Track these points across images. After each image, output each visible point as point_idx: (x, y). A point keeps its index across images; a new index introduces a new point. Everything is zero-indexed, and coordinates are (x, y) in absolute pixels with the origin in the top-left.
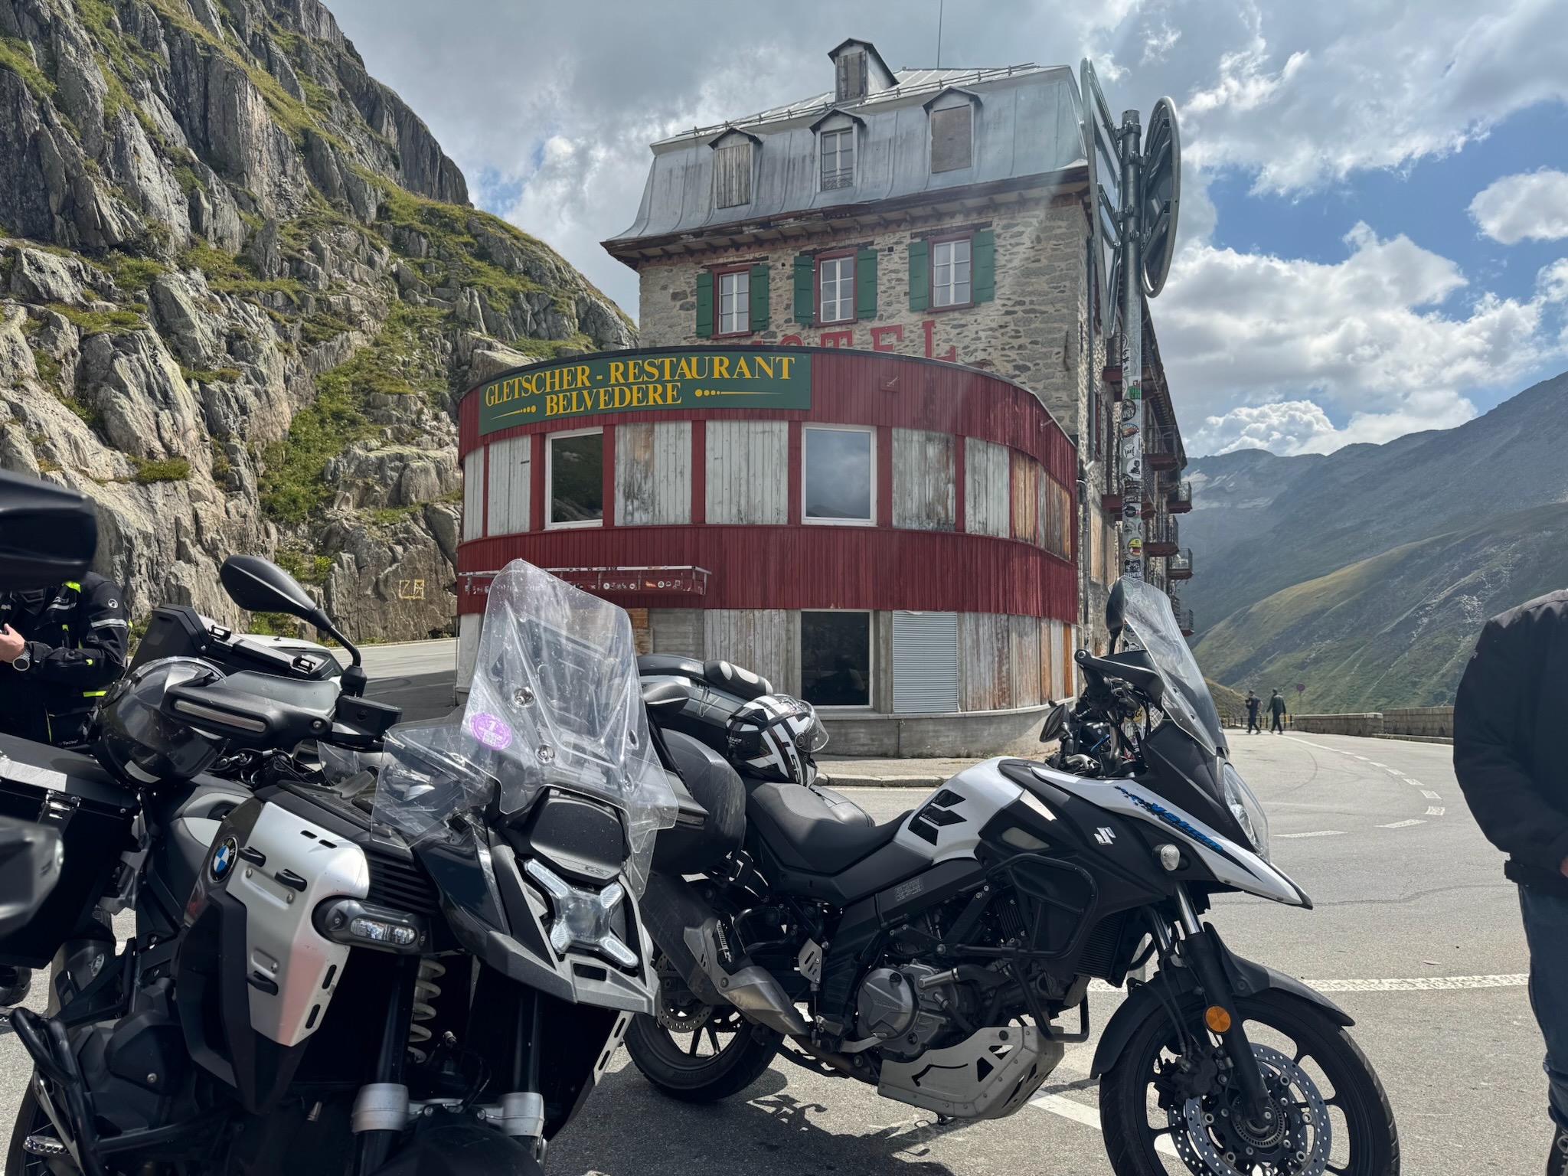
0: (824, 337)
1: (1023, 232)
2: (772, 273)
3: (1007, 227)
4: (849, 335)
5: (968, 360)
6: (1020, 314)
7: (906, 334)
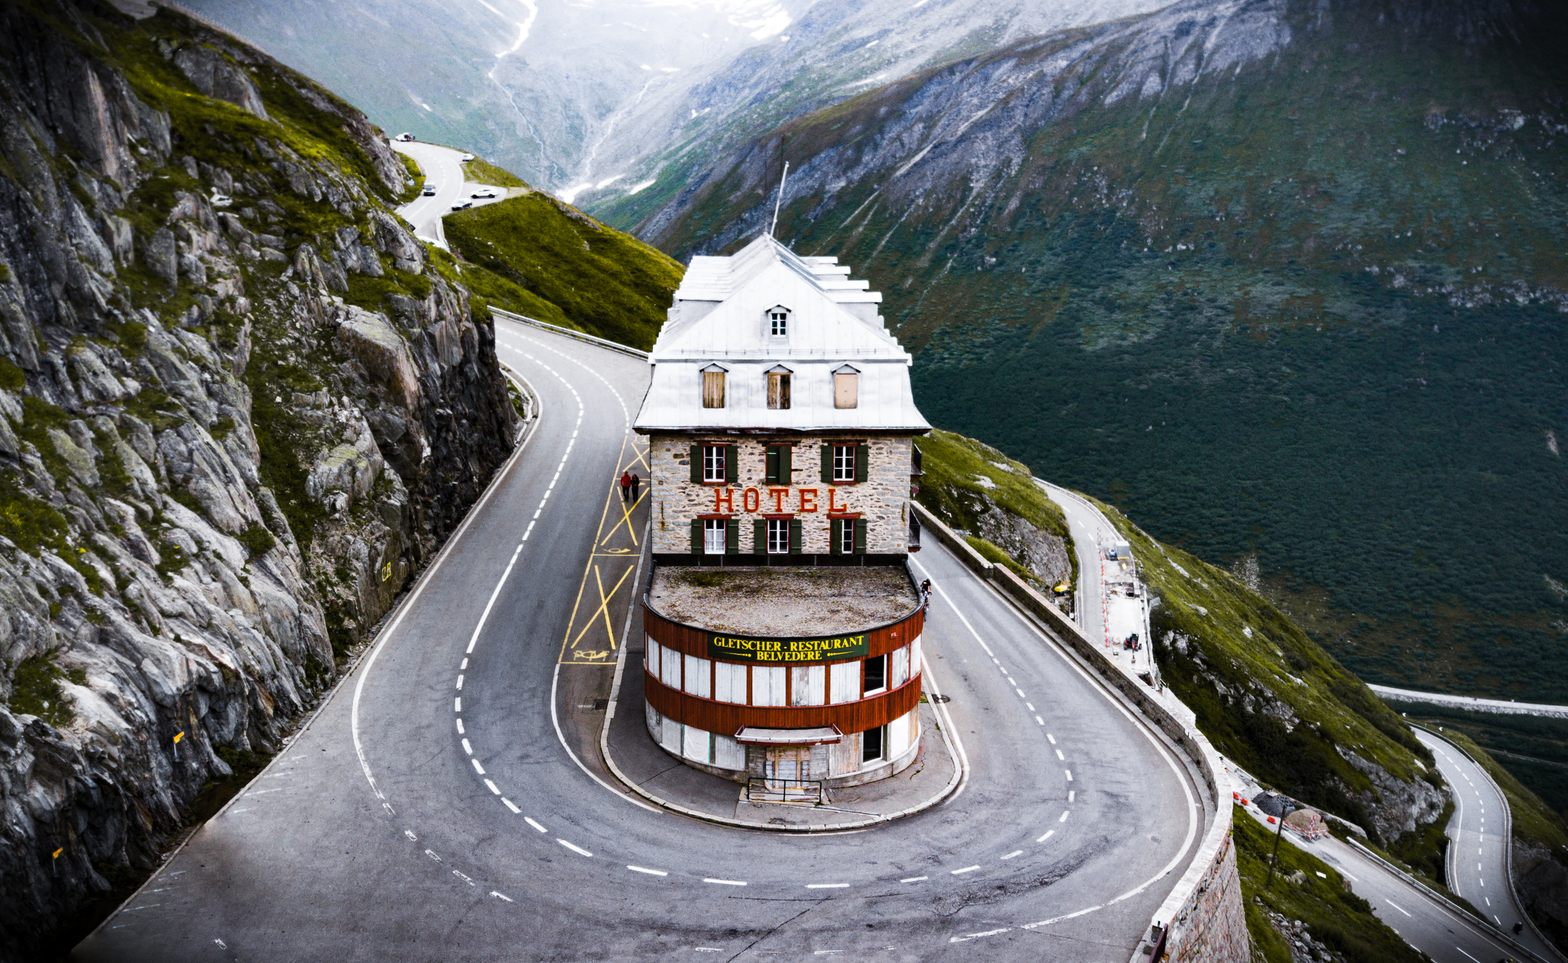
0: (772, 491)
1: (881, 448)
2: (739, 450)
3: (874, 443)
4: (787, 491)
5: (853, 511)
6: (880, 490)
7: (819, 493)
